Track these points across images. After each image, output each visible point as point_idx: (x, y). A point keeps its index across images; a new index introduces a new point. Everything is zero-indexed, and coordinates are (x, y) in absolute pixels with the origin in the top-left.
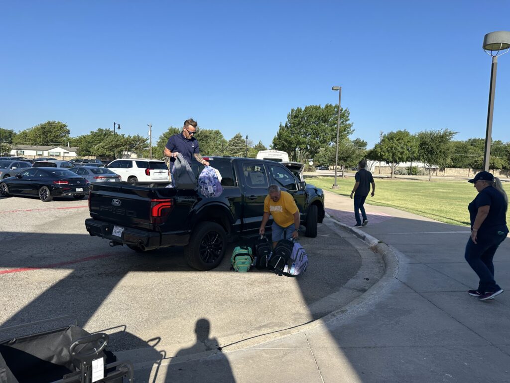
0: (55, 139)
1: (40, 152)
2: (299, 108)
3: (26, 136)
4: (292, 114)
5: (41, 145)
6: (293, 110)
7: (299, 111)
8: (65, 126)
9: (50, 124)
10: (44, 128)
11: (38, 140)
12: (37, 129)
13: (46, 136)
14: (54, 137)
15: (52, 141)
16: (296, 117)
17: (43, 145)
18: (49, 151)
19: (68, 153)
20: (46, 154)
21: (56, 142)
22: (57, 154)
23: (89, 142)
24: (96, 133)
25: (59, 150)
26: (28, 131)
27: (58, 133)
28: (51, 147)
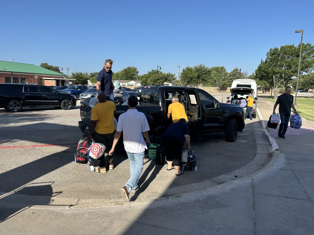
0: (131, 76)
1: (124, 84)
2: (276, 48)
3: (118, 75)
4: (270, 52)
5: (125, 80)
6: (271, 50)
7: (276, 50)
8: (136, 69)
9: (129, 68)
10: (126, 70)
11: (124, 77)
12: (123, 71)
13: (127, 75)
14: (131, 75)
15: (130, 78)
16: (273, 54)
17: (126, 80)
18: (128, 83)
19: (137, 84)
20: (126, 84)
21: (131, 78)
22: (131, 85)
23: (147, 78)
24: (151, 72)
25: (132, 82)
26: (119, 72)
27: (133, 73)
28: (129, 81)
